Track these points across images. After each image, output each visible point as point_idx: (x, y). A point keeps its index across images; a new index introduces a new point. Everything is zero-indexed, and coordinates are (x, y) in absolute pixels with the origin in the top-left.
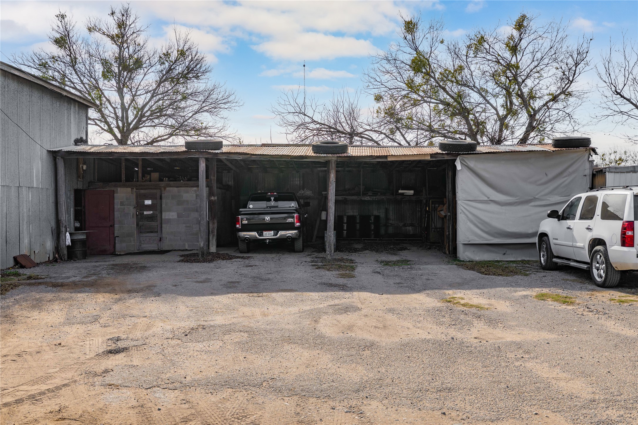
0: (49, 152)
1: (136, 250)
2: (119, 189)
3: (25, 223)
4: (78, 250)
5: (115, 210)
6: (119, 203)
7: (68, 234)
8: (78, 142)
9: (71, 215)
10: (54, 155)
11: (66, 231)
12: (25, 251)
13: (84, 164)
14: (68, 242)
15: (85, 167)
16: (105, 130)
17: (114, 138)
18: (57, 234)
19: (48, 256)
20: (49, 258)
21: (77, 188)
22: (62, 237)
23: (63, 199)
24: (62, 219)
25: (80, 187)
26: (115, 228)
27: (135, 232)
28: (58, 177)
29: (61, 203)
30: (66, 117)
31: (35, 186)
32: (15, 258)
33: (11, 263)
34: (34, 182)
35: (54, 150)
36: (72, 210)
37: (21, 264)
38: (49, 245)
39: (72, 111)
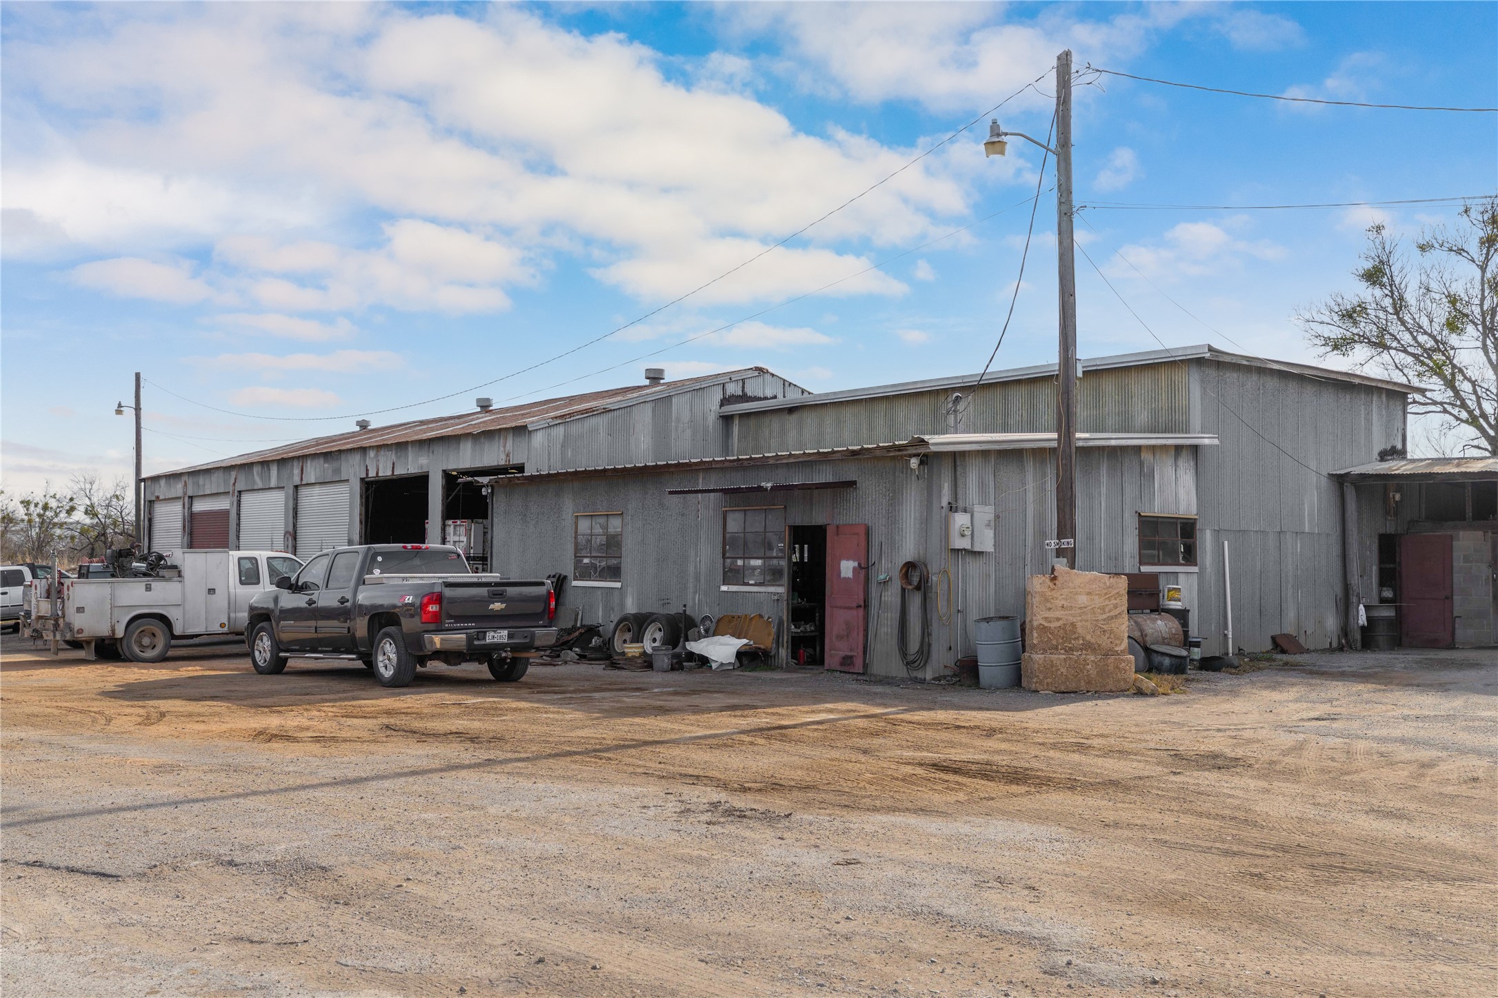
0: (1331, 476)
1: (1492, 642)
2: (1461, 533)
3: (1290, 586)
4: (1382, 633)
5: (1455, 570)
6: (1462, 557)
7: (1361, 607)
8: (1387, 455)
9: (1372, 577)
10: (1340, 481)
11: (1359, 603)
12: (1289, 629)
13: (1397, 491)
14: (1363, 619)
15: (1398, 497)
16: (1462, 421)
17: (1480, 435)
18: (1345, 606)
19: (1329, 640)
20: (1331, 643)
21: (1384, 532)
22: (1352, 612)
23: (1354, 550)
24: (1353, 582)
25: (1390, 529)
26: (1455, 601)
27: (1491, 610)
28: (1347, 516)
29: (1351, 556)
30: (1363, 416)
31: (1307, 530)
32: (1273, 638)
33: (1268, 645)
34: (1305, 524)
35: (1338, 472)
36: (1375, 568)
37: (1281, 647)
38: (1332, 623)
39: (1374, 405)
